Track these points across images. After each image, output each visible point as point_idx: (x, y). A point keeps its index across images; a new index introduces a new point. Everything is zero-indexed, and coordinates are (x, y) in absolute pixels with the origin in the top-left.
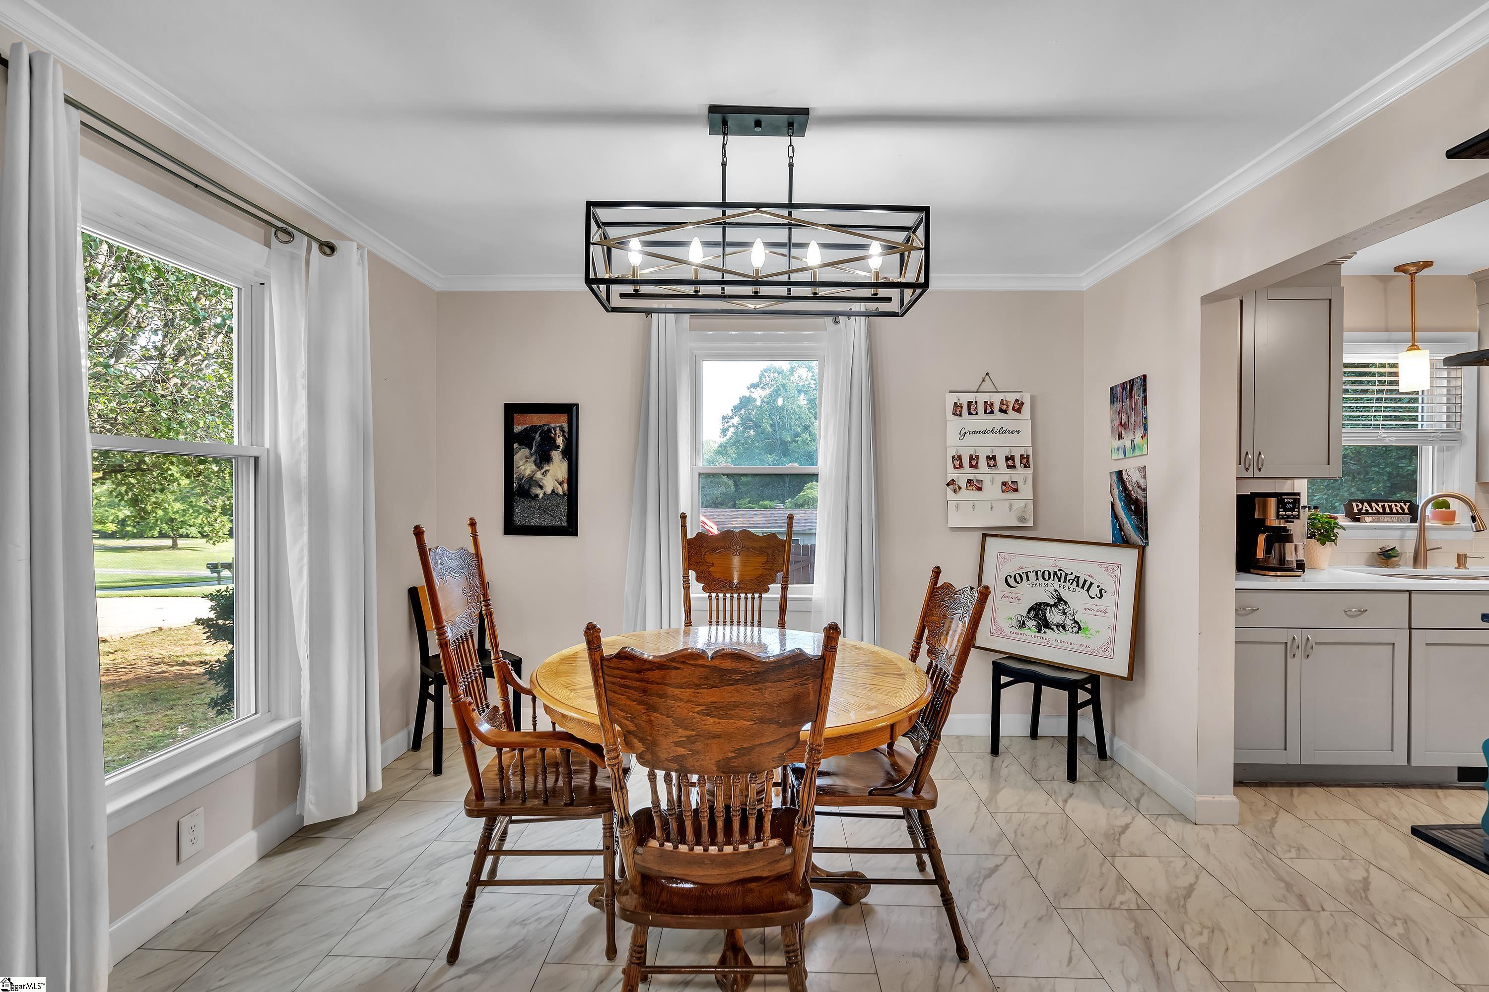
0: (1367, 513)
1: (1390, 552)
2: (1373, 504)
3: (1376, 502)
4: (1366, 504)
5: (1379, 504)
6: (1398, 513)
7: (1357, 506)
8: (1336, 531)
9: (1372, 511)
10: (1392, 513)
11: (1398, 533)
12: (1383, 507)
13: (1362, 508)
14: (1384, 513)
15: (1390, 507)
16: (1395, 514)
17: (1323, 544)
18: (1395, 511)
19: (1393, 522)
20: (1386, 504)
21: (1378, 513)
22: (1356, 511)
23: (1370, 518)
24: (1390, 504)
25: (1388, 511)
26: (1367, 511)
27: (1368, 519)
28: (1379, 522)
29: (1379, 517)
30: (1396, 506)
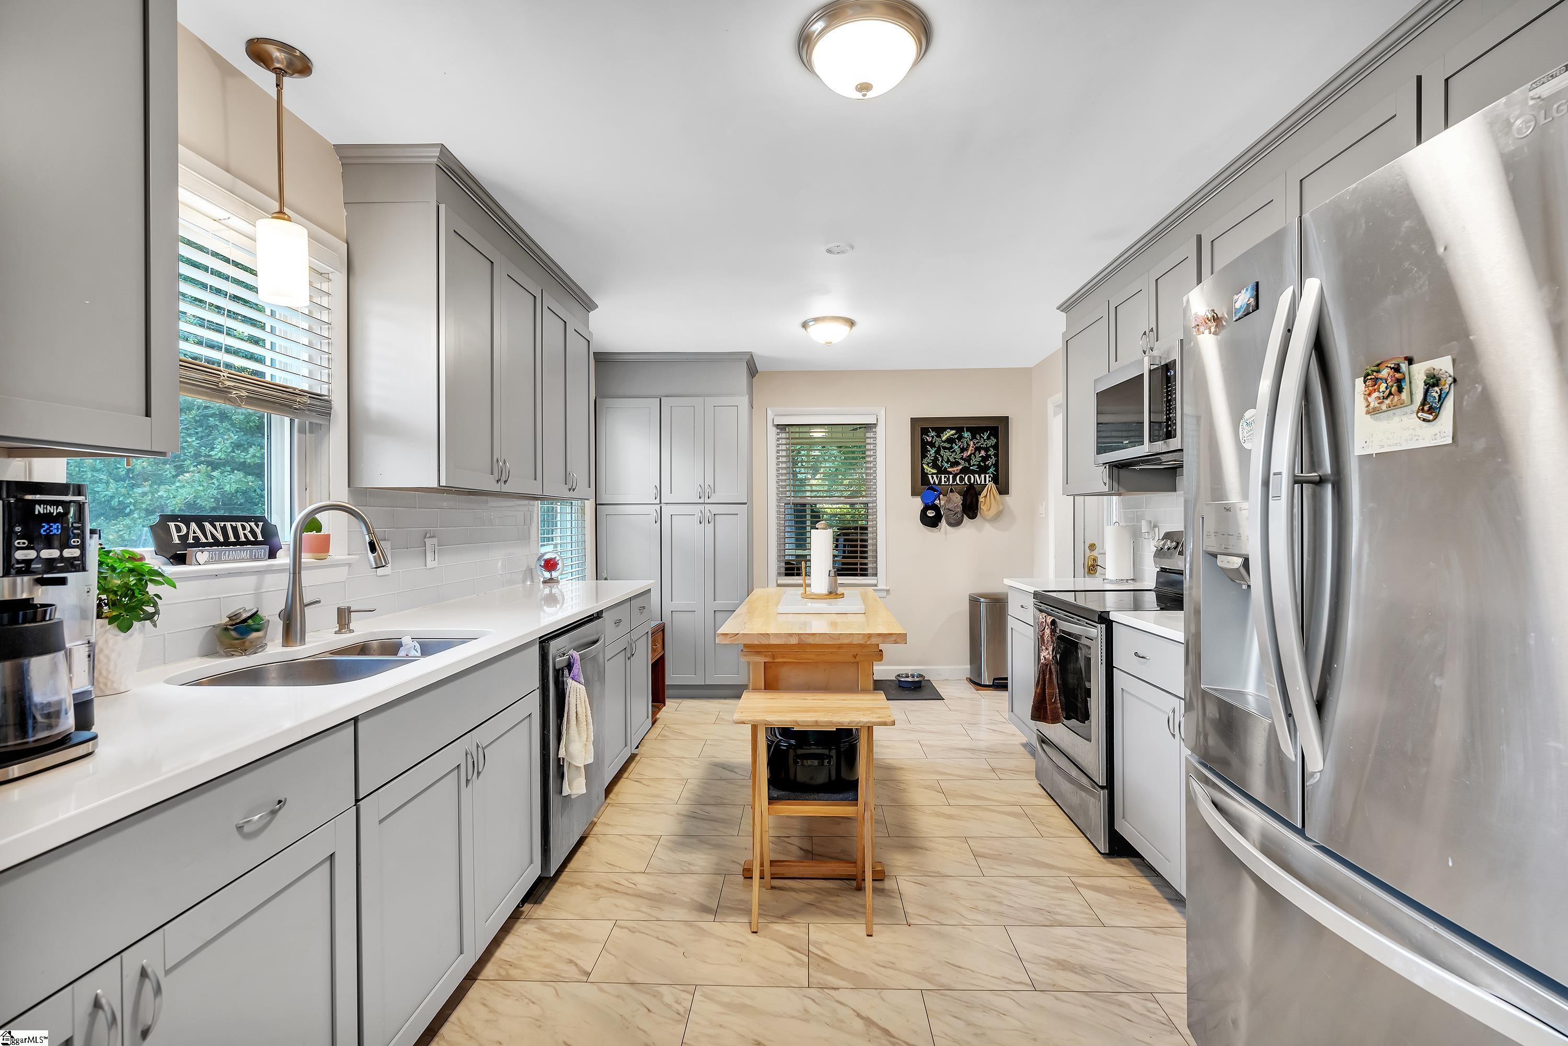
0: (197, 543)
1: (250, 621)
2: (207, 525)
3: (212, 520)
4: (193, 526)
5: (217, 524)
6: (248, 542)
7: (178, 529)
8: (152, 589)
9: (204, 540)
10: (238, 543)
11: (253, 579)
12: (224, 529)
13: (188, 533)
14: (226, 543)
15: (235, 529)
16: (242, 544)
17: (126, 628)
18: (243, 539)
19: (242, 560)
20: (228, 524)
21: (216, 543)
22: (177, 541)
23: (206, 554)
24: (234, 524)
25: (232, 539)
26: (196, 538)
27: (202, 556)
28: (220, 561)
29: (220, 552)
30: (244, 528)
